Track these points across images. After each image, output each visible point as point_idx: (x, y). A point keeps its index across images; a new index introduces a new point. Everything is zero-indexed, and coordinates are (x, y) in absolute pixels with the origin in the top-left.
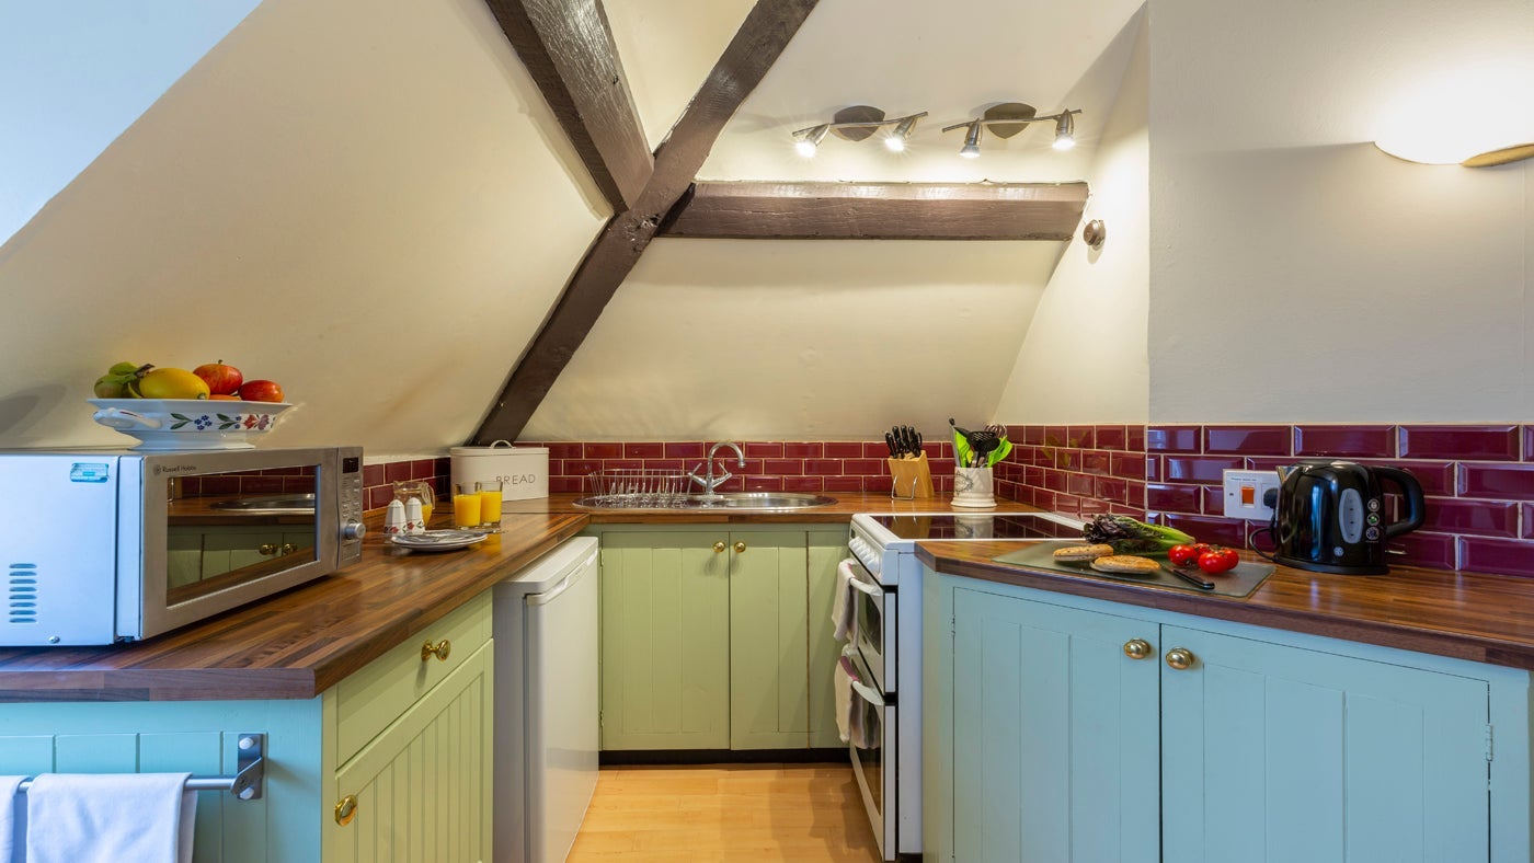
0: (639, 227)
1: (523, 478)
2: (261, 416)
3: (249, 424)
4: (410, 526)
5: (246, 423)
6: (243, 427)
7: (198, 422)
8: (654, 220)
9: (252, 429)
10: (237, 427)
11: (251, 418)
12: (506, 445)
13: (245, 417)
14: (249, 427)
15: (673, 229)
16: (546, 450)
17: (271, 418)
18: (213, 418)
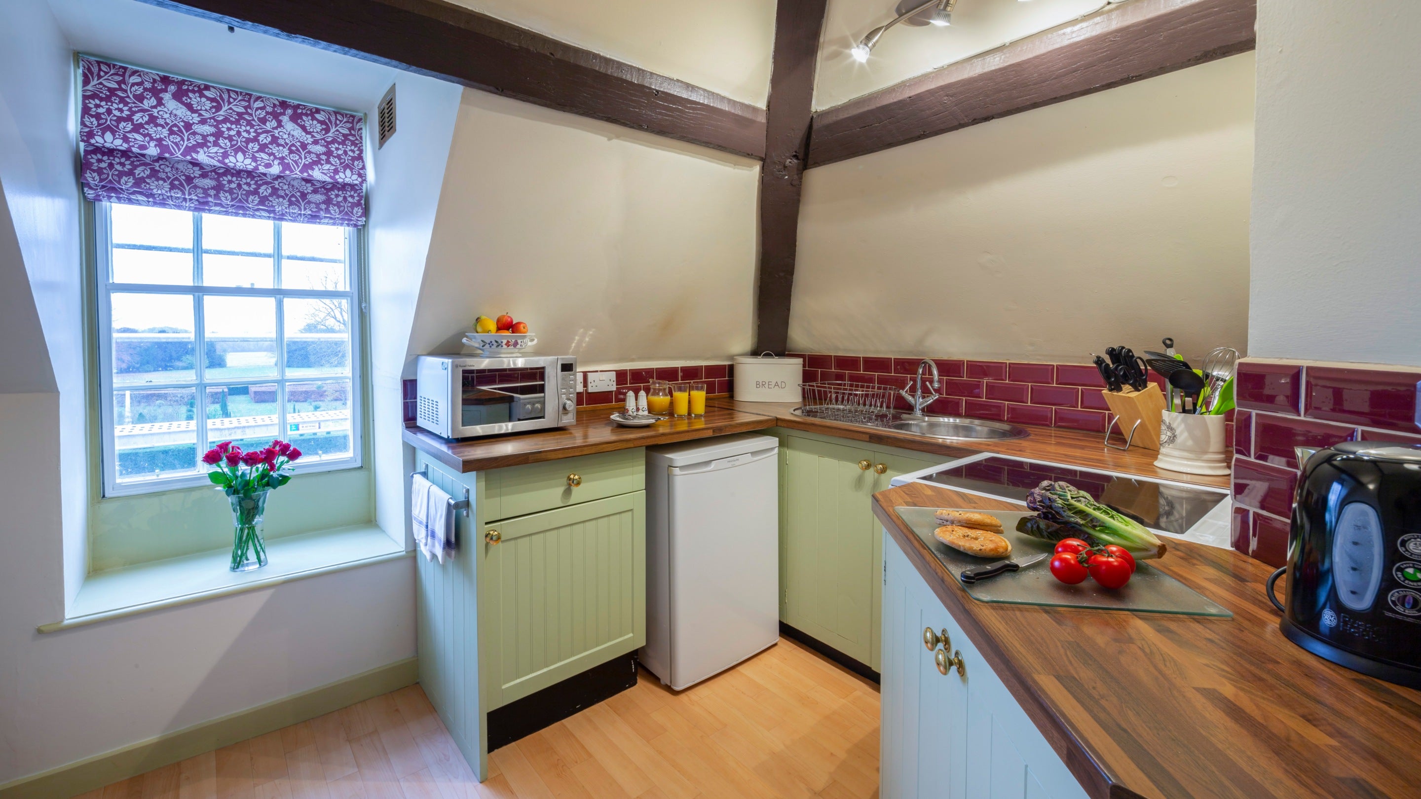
0: (785, 167)
1: (777, 384)
2: (513, 341)
3: (508, 344)
4: (638, 409)
5: (506, 344)
6: (505, 346)
7: (489, 344)
8: (796, 157)
9: (510, 347)
10: (502, 346)
11: (508, 342)
12: (772, 355)
13: (505, 342)
14: (508, 346)
15: (810, 161)
16: (800, 361)
17: (519, 341)
18: (494, 342)
